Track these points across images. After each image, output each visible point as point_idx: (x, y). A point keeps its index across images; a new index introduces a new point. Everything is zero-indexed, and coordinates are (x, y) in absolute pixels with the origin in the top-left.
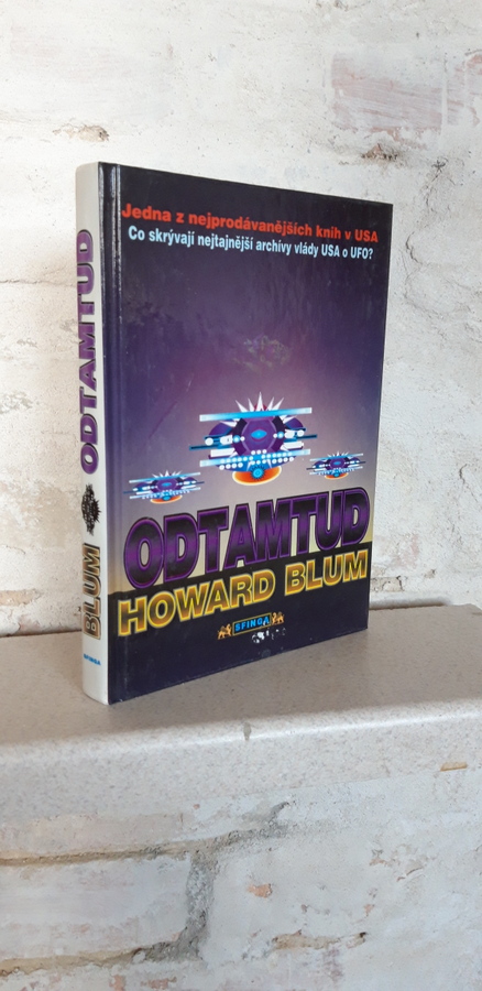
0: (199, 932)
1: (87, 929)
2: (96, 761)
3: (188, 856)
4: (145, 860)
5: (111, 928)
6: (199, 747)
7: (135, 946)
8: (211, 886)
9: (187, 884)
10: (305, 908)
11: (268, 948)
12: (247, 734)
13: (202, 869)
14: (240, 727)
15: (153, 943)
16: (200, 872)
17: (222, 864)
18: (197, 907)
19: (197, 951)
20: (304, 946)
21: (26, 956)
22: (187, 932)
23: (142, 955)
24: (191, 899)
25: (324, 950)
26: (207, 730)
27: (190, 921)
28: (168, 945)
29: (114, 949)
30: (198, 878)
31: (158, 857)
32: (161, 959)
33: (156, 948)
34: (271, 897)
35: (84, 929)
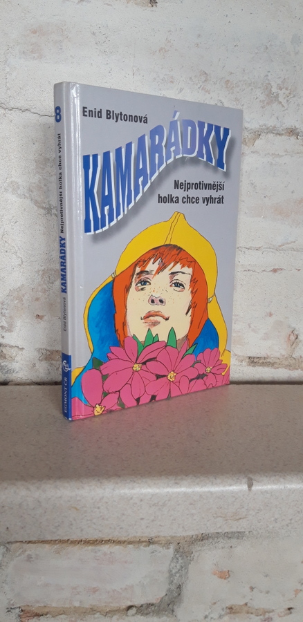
0: (175, 598)
1: (97, 590)
2: (131, 498)
3: (172, 547)
4: (142, 547)
5: (114, 591)
6: (211, 493)
7: (130, 604)
8: (187, 568)
9: (170, 565)
10: (252, 589)
11: (223, 613)
12: (250, 486)
13: (181, 556)
14: (245, 480)
15: (142, 603)
16: (180, 558)
17: (196, 555)
18: (175, 581)
19: (173, 611)
20: (248, 613)
21: (54, 605)
22: (167, 597)
23: (133, 611)
24: (171, 575)
25: (262, 617)
26: (219, 481)
27: (169, 590)
28: (152, 605)
29: (114, 605)
30: (177, 562)
31: (151, 546)
32: (147, 614)
33: (144, 606)
34: (229, 579)
35: (95, 590)
